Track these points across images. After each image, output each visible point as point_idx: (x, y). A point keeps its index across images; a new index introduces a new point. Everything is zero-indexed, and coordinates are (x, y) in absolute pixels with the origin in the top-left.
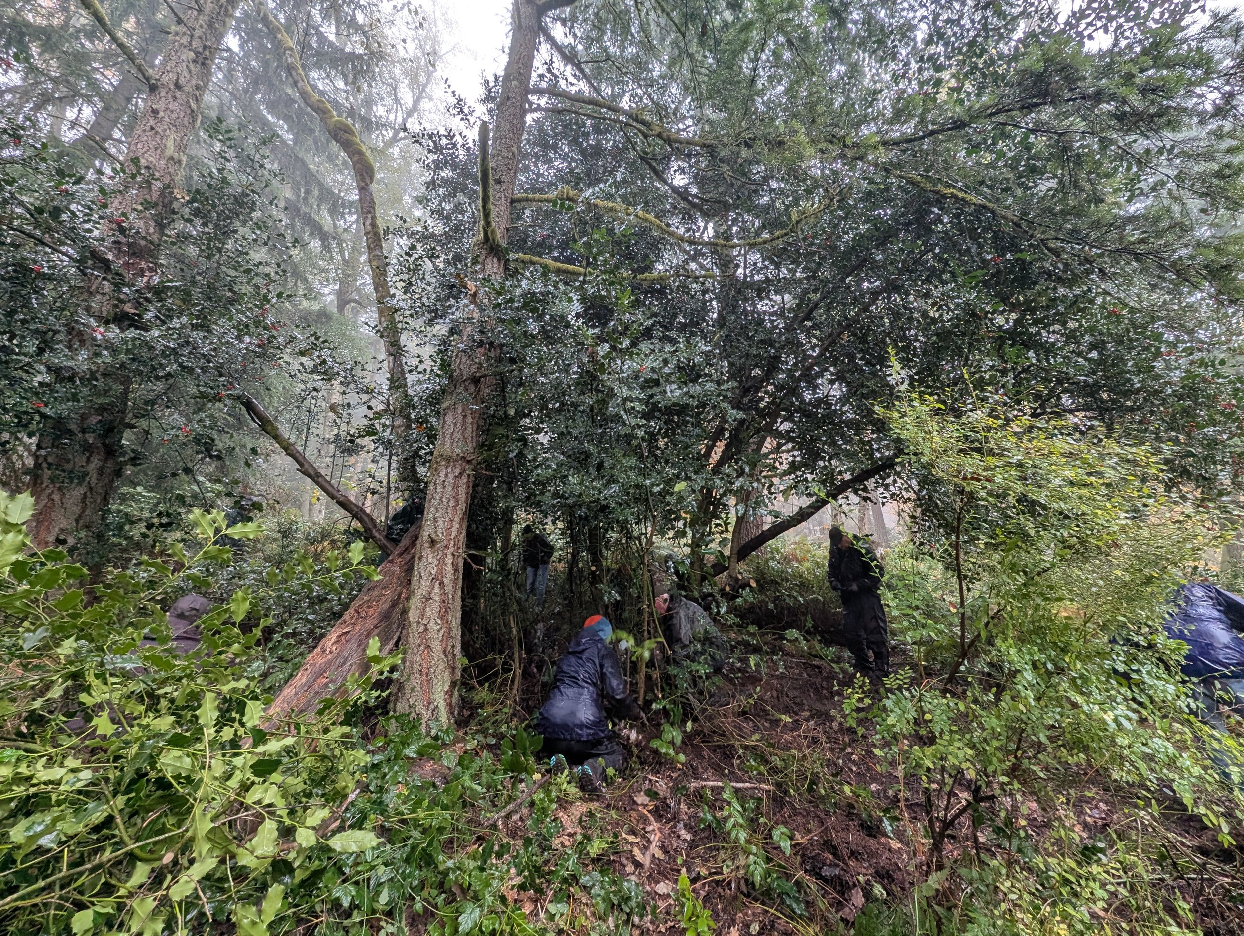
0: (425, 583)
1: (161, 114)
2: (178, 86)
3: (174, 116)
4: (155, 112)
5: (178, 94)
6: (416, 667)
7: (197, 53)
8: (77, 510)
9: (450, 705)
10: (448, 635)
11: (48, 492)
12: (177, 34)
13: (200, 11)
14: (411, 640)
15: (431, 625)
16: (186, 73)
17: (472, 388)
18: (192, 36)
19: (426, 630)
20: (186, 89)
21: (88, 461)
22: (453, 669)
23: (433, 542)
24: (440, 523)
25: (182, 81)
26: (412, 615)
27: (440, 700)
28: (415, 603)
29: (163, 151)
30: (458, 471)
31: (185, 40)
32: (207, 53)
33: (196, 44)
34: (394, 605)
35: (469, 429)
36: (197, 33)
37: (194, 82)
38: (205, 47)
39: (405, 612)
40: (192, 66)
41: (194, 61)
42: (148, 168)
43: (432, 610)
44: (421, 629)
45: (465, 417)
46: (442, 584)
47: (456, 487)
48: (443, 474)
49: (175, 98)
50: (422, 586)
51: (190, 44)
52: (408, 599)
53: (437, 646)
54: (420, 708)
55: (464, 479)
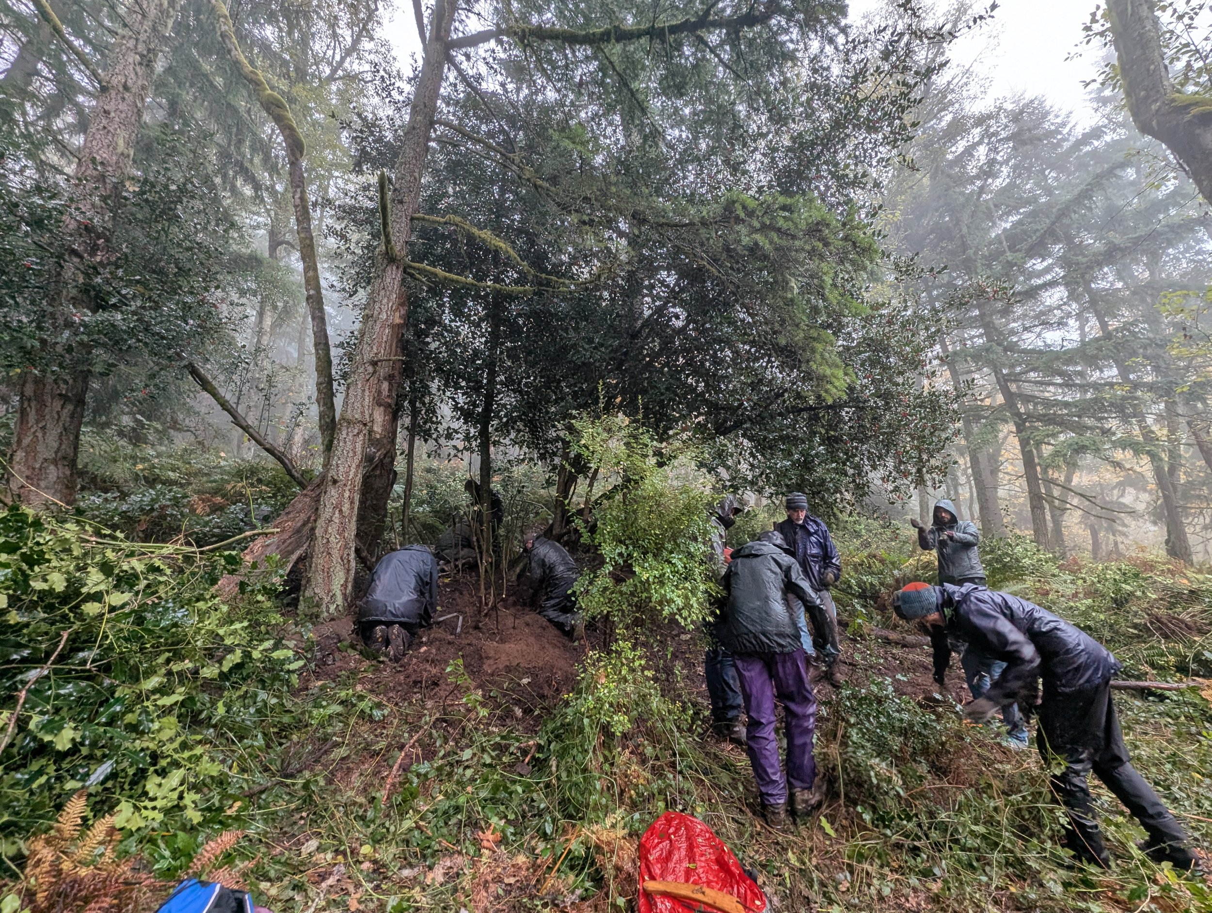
0: (329, 510)
1: (113, 114)
2: (126, 88)
3: (123, 115)
4: (106, 112)
5: (126, 95)
6: (320, 567)
7: (142, 56)
8: (56, 445)
9: (344, 595)
10: (346, 546)
11: (32, 430)
12: (123, 37)
13: (144, 16)
14: (316, 549)
15: (332, 539)
16: (133, 75)
17: (370, 369)
18: (137, 40)
19: (328, 542)
20: (133, 90)
21: (63, 407)
22: (348, 570)
23: (335, 482)
24: (341, 468)
25: (130, 83)
26: (318, 532)
27: (337, 588)
28: (321, 523)
29: (115, 149)
30: (356, 431)
31: (131, 44)
32: (151, 55)
33: (141, 48)
34: (304, 524)
35: (367, 400)
36: (143, 37)
37: (140, 83)
38: (149, 50)
39: (313, 529)
40: (138, 68)
41: (140, 64)
42: (102, 163)
43: (333, 529)
44: (325, 541)
45: (364, 391)
46: (341, 511)
47: (354, 442)
48: (344, 433)
49: (123, 99)
50: (326, 513)
51: (136, 47)
52: (315, 521)
53: (336, 554)
54: (322, 594)
55: (361, 437)
